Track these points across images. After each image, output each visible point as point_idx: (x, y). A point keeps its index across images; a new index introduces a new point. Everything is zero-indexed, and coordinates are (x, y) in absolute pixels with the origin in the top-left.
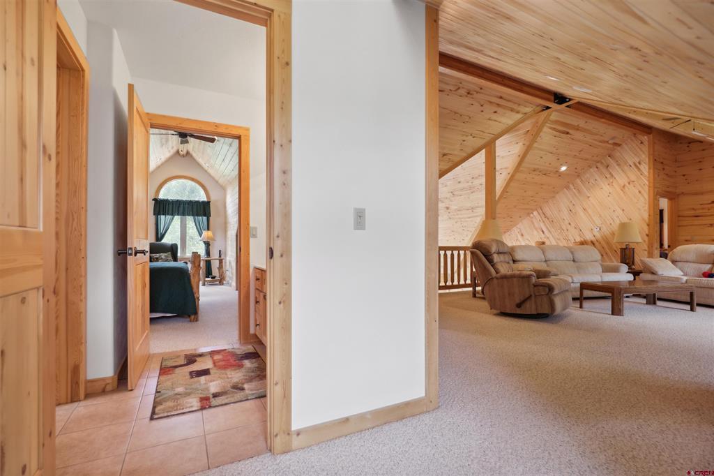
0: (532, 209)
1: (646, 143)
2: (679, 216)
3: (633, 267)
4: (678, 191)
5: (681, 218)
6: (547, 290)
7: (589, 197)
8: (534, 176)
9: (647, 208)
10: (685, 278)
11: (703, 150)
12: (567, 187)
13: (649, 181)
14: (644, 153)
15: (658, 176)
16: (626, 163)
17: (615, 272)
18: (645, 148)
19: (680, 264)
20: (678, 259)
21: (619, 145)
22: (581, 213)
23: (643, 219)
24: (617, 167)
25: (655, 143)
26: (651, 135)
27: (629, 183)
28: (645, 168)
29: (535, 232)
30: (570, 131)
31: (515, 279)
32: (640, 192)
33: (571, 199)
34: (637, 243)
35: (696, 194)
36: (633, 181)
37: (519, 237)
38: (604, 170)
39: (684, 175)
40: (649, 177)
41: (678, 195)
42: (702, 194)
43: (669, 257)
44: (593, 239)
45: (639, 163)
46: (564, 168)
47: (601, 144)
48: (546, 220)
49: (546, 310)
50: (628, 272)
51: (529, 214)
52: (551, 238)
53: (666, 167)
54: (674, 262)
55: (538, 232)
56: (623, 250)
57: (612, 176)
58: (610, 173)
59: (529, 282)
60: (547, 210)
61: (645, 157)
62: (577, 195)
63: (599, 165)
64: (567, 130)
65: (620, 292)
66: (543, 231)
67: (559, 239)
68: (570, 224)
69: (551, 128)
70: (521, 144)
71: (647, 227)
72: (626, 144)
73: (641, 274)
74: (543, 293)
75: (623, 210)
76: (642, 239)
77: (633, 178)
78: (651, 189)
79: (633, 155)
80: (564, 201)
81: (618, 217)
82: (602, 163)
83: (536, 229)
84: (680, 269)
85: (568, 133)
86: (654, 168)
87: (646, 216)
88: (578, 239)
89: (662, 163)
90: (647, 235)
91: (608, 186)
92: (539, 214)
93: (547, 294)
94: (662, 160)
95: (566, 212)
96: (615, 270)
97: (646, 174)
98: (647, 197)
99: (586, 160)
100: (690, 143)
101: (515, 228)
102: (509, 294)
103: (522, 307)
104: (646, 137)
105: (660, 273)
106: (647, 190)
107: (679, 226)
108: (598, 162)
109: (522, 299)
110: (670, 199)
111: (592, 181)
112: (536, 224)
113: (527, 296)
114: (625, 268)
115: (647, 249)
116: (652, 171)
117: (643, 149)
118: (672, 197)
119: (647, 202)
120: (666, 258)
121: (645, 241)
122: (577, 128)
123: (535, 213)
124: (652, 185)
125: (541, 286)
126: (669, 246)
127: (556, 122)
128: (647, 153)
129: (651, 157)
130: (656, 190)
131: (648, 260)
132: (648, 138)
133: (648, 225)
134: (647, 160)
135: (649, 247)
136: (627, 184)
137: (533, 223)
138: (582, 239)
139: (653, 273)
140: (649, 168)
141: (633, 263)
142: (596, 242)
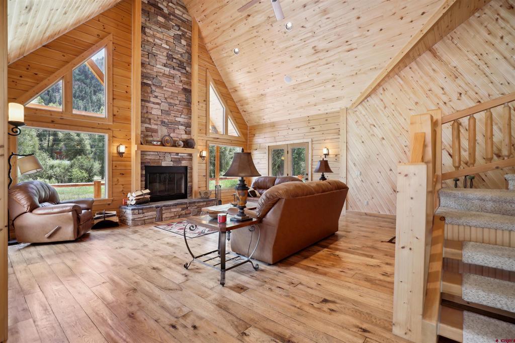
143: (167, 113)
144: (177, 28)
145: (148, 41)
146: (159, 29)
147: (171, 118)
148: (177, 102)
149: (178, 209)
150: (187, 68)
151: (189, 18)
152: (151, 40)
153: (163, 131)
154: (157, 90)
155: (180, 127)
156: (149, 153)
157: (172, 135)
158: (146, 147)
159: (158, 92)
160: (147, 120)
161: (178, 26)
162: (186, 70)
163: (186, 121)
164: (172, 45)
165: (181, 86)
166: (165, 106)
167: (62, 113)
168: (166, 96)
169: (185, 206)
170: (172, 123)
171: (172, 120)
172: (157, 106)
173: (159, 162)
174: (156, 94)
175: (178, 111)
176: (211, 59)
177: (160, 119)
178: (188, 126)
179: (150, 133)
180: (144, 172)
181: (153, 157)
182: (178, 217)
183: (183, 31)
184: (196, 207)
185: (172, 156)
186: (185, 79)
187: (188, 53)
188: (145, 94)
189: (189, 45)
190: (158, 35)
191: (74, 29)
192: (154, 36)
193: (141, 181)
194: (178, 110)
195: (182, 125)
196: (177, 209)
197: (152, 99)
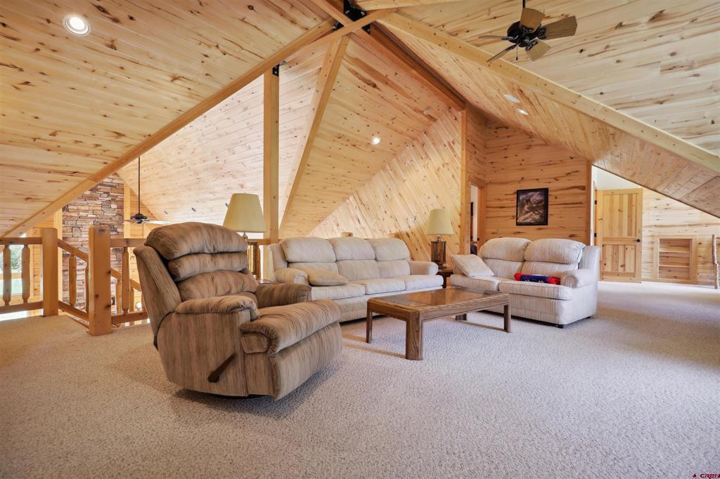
0: (347, 194)
1: (460, 119)
2: (487, 207)
3: (444, 265)
4: (487, 180)
5: (489, 209)
6: (265, 342)
7: (405, 181)
8: (340, 146)
9: (459, 195)
10: (497, 281)
11: (508, 137)
12: (384, 168)
13: (462, 164)
14: (458, 132)
15: (471, 159)
16: (441, 141)
17: (424, 274)
18: (459, 125)
19: (490, 262)
20: (489, 256)
21: (435, 120)
22: (396, 198)
23: (456, 208)
24: (432, 146)
25: (467, 121)
26: (464, 111)
27: (443, 166)
28: (459, 148)
29: (351, 222)
30: (379, 84)
31: (208, 316)
32: (453, 176)
33: (388, 182)
34: (450, 236)
35: (502, 183)
36: (447, 164)
37: (335, 227)
38: (420, 149)
39: (492, 163)
40: (462, 159)
41: (487, 184)
42: (506, 183)
43: (479, 253)
44: (408, 230)
45: (453, 143)
46: (376, 141)
47: (414, 113)
48: (361, 206)
49: (262, 388)
50: (438, 274)
51: (344, 199)
52: (367, 229)
53: (478, 152)
54: (484, 259)
55: (353, 220)
56: (435, 244)
57: (428, 156)
58: (426, 153)
59: (232, 323)
60: (363, 195)
61: (458, 136)
62: (393, 177)
63: (415, 142)
64: (374, 81)
65: (418, 319)
66: (359, 220)
67: (375, 231)
68: (386, 212)
69: (350, 70)
70: (313, 91)
71: (459, 217)
72: (442, 120)
73: (452, 276)
74: (258, 350)
75: (437, 197)
76: (454, 231)
77: (447, 160)
78: (464, 172)
79: (447, 133)
80: (380, 184)
81: (432, 205)
82: (418, 141)
83: (352, 217)
84: (491, 268)
85: (375, 86)
86: (467, 150)
87: (458, 204)
88: (394, 231)
89: (474, 146)
90: (459, 226)
91: (423, 168)
92: (355, 199)
93: (266, 352)
94: (473, 142)
95: (382, 198)
96: (423, 271)
97: (460, 155)
98: (459, 182)
99: (402, 133)
100: (497, 128)
101: (330, 217)
102: (199, 352)
103: (221, 382)
104: (460, 113)
105: (471, 274)
106: (460, 175)
107: (487, 218)
108: (414, 140)
109: (221, 362)
110: (481, 188)
111: (408, 162)
112: (351, 211)
113: (228, 356)
114: (434, 268)
115: (459, 242)
116: (464, 151)
117: (457, 127)
118: (482, 186)
119: (460, 188)
120: (476, 254)
121: (457, 233)
122: (386, 82)
123: (351, 198)
124: (464, 169)
125: (255, 333)
126: (478, 239)
127: (357, 61)
128: (460, 132)
129: (465, 135)
130: (468, 175)
131: (458, 258)
132: (462, 113)
133: (460, 215)
134: (460, 138)
135: (461, 241)
136: (442, 167)
137: (349, 210)
138: (398, 231)
139: (464, 275)
140: (463, 149)
141: (444, 261)
142: (410, 234)
144: (106, 195)
145: (71, 217)
146: (85, 202)
150: (118, 230)
151: (121, 182)
152: (75, 215)
161: (107, 193)
162: (116, 231)
164: (100, 212)
176: (149, 212)
183: (113, 196)
187: (119, 215)
189: (121, 207)
190: (83, 208)
192: (78, 210)
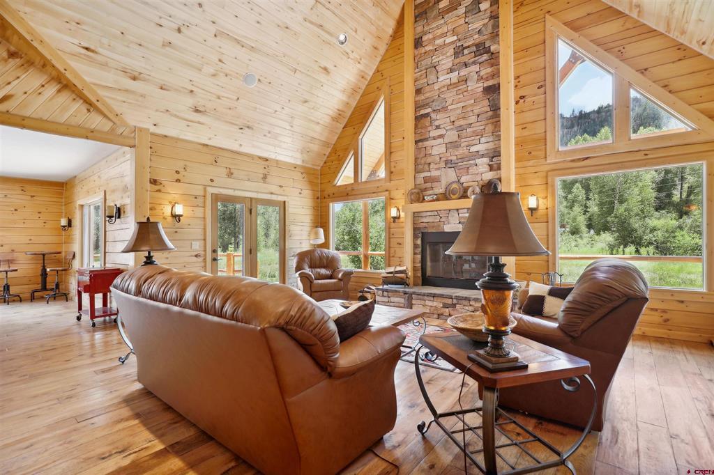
143: (454, 145)
145: (426, 53)
146: (442, 22)
147: (462, 151)
148: (473, 119)
149: (438, 304)
150: (492, 48)
152: (429, 48)
153: (448, 177)
154: (438, 117)
155: (479, 161)
156: (424, 214)
157: (463, 180)
158: (418, 207)
159: (440, 119)
160: (426, 166)
162: (488, 52)
163: (491, 146)
164: (463, 28)
165: (480, 86)
166: (452, 136)
167: (352, 184)
168: (452, 120)
169: (449, 301)
170: (463, 159)
171: (463, 153)
172: (440, 141)
173: (439, 226)
174: (437, 123)
175: (475, 134)
177: (443, 159)
178: (495, 154)
179: (429, 185)
180: (419, 242)
181: (430, 220)
182: (436, 316)
184: (471, 308)
185: (461, 215)
186: (489, 70)
187: (493, 18)
188: (423, 131)
190: (440, 32)
191: (361, 97)
192: (434, 39)
193: (415, 254)
194: (474, 132)
195: (483, 156)
196: (435, 304)
197: (434, 133)
